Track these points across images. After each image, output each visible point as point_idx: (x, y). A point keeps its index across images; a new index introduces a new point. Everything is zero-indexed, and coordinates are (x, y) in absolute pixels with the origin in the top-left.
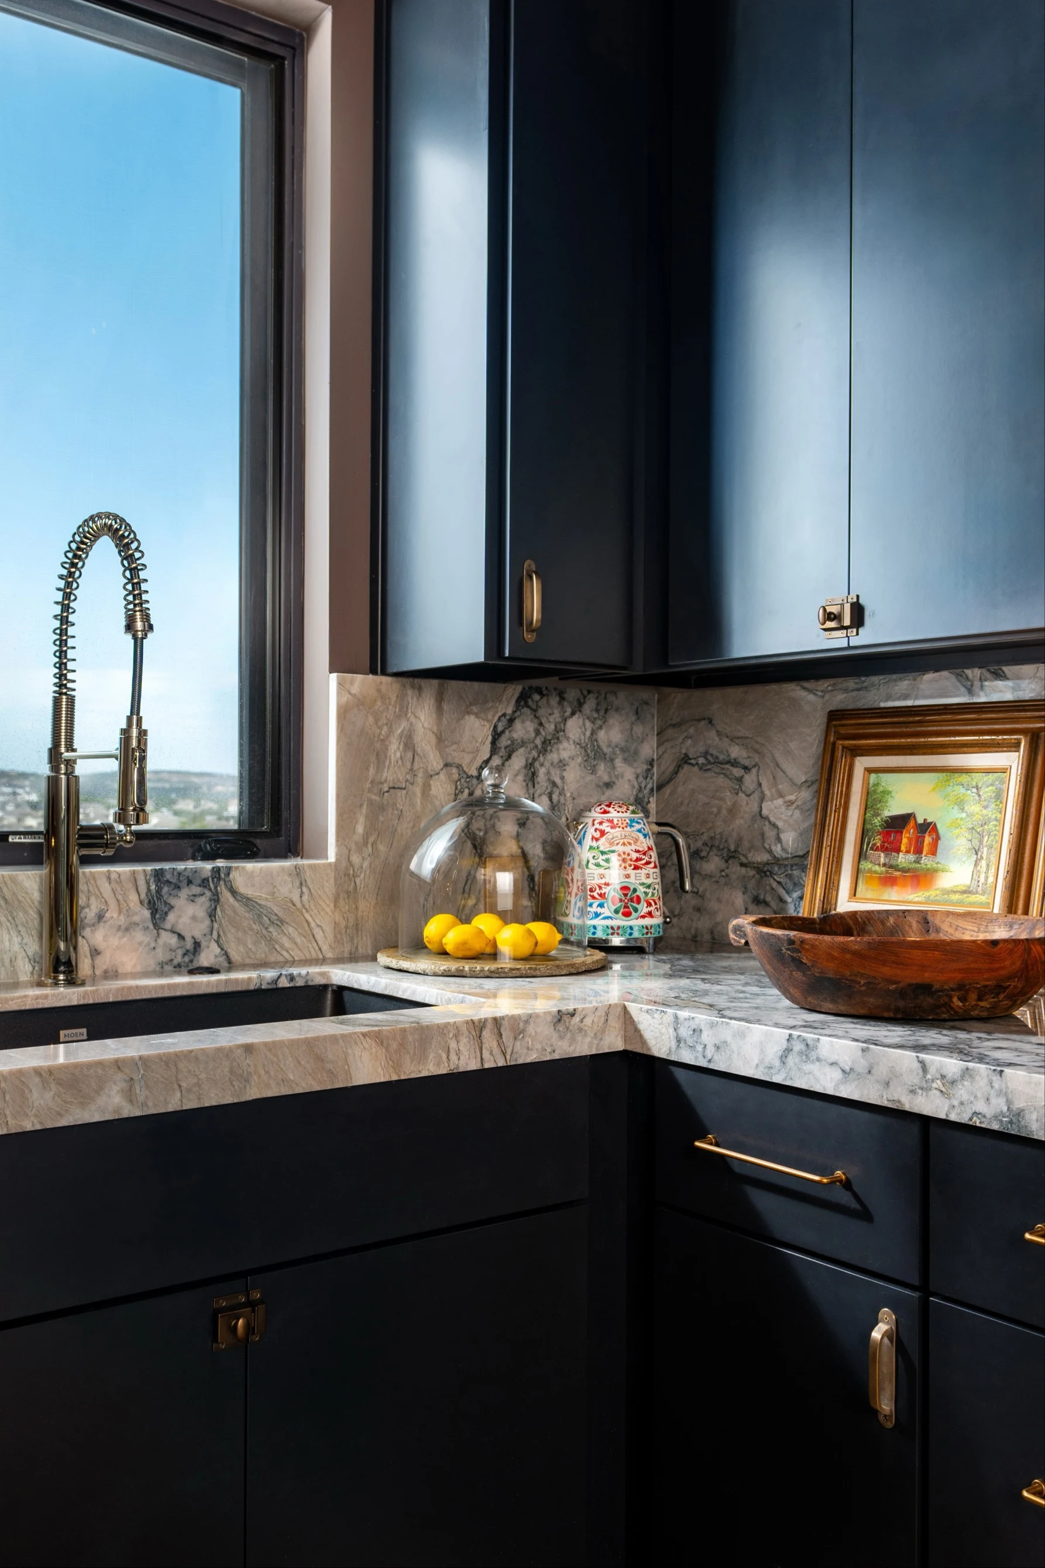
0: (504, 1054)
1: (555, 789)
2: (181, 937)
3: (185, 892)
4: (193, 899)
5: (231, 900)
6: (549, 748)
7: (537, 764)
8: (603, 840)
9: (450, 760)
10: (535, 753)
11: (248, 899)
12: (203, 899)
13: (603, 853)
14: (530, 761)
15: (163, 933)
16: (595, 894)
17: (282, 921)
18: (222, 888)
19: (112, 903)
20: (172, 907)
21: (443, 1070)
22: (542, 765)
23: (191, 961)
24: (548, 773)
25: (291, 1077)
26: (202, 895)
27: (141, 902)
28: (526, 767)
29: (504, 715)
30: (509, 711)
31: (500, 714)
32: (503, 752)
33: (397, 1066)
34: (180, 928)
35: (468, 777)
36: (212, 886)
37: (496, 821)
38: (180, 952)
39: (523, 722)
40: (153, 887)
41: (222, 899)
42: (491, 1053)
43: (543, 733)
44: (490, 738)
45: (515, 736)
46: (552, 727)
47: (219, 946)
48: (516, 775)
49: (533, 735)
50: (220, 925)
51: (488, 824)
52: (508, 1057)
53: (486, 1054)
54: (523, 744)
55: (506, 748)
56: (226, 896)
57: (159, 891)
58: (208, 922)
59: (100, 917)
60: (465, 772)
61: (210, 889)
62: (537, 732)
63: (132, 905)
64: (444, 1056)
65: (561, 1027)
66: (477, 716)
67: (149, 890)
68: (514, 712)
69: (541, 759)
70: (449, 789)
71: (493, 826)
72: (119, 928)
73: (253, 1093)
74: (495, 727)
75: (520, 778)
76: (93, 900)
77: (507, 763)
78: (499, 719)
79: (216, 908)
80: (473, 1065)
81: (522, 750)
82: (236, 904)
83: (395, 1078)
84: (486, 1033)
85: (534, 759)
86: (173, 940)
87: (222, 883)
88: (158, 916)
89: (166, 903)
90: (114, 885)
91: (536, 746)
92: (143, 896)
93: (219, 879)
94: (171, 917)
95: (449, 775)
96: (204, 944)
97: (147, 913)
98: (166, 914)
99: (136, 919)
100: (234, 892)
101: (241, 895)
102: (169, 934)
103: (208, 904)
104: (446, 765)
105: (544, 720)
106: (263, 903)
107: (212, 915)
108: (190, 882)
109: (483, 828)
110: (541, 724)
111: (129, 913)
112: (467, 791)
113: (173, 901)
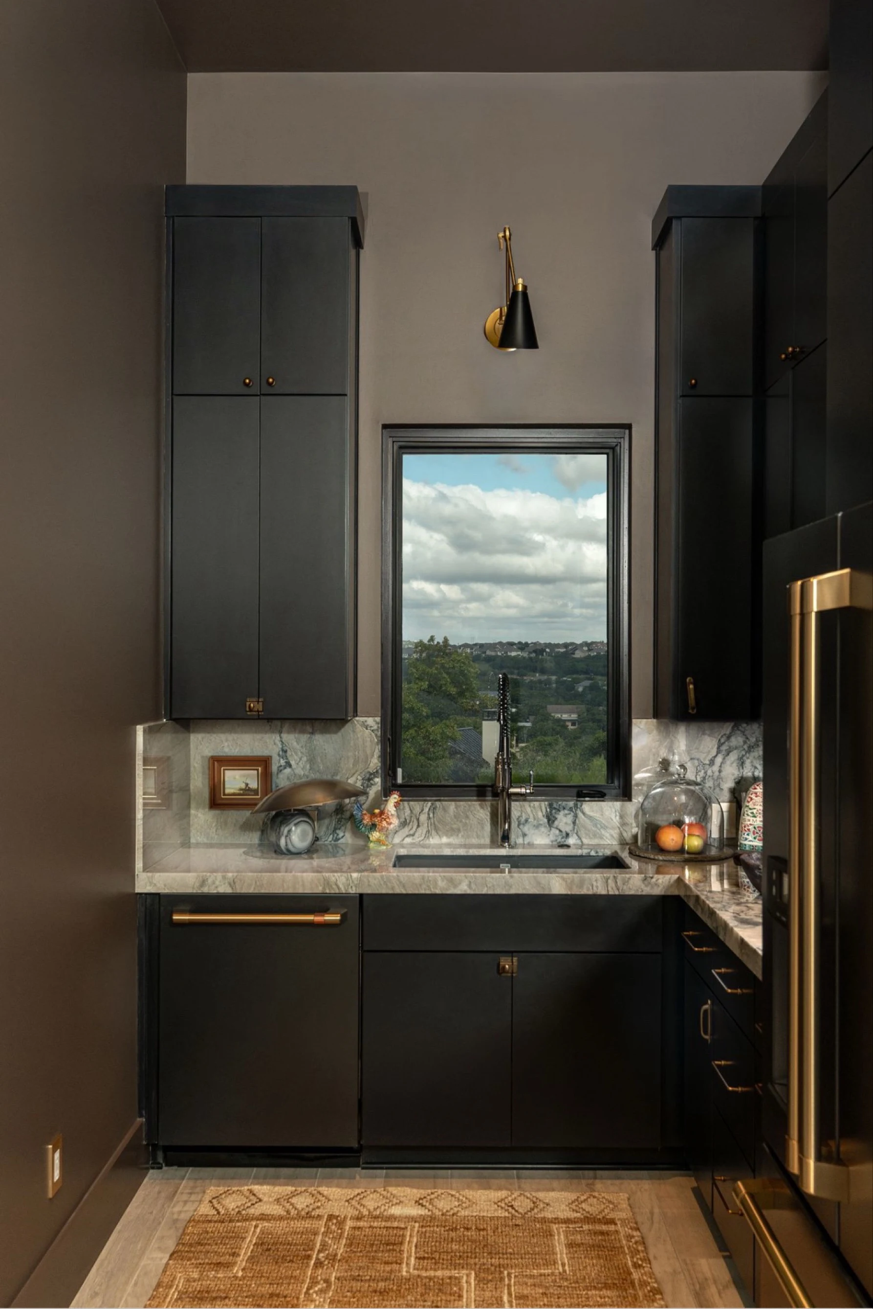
0: (619, 890)
1: (756, 770)
2: (560, 831)
3: (562, 813)
4: (566, 815)
5: (583, 817)
6: (752, 750)
7: (745, 758)
8: (751, 803)
9: (693, 756)
10: (744, 753)
11: (591, 817)
12: (570, 816)
13: (750, 809)
14: (741, 756)
15: (553, 829)
16: (746, 829)
17: (607, 827)
18: (579, 812)
19: (531, 816)
20: (556, 819)
21: (590, 892)
22: (748, 758)
23: (565, 841)
24: (752, 762)
25: (527, 887)
26: (570, 814)
27: (543, 816)
28: (738, 759)
29: (725, 734)
30: (728, 732)
31: (722, 734)
32: (724, 752)
33: (570, 889)
34: (560, 827)
35: (704, 764)
36: (574, 810)
37: (721, 782)
38: (560, 837)
39: (736, 738)
40: (548, 810)
41: (578, 816)
42: (612, 889)
43: (749, 743)
44: (716, 746)
45: (731, 744)
46: (754, 739)
47: (577, 835)
48: (732, 763)
49: (742, 743)
50: (578, 827)
51: (716, 783)
52: (620, 891)
53: (610, 889)
54: (736, 748)
55: (726, 750)
56: (580, 815)
57: (551, 812)
58: (572, 825)
59: (526, 821)
60: (702, 762)
61: (573, 812)
62: (745, 742)
63: (539, 816)
64: (591, 887)
65: (646, 882)
66: (709, 735)
67: (547, 811)
68: (730, 733)
69: (748, 755)
70: (693, 770)
71: (719, 785)
72: (534, 826)
73: (513, 891)
74: (719, 740)
75: (735, 765)
76: (523, 814)
77: (726, 758)
78: (722, 737)
79: (575, 820)
80: (604, 892)
81: (735, 751)
82: (585, 819)
83: (569, 893)
84: (610, 881)
85: (743, 756)
86: (557, 832)
87: (578, 809)
88: (550, 822)
89: (554, 817)
90: (532, 809)
91: (744, 749)
92: (544, 813)
93: (577, 808)
94: (556, 823)
95: (693, 764)
96: (570, 834)
97: (546, 820)
98: (554, 821)
99: (541, 822)
100: (584, 814)
101: (587, 815)
102: (556, 830)
103: (572, 818)
104: (691, 759)
105: (749, 736)
106: (598, 819)
107: (574, 823)
108: (564, 808)
109: (712, 786)
110: (747, 738)
111: (538, 820)
112: (703, 771)
113: (557, 816)
